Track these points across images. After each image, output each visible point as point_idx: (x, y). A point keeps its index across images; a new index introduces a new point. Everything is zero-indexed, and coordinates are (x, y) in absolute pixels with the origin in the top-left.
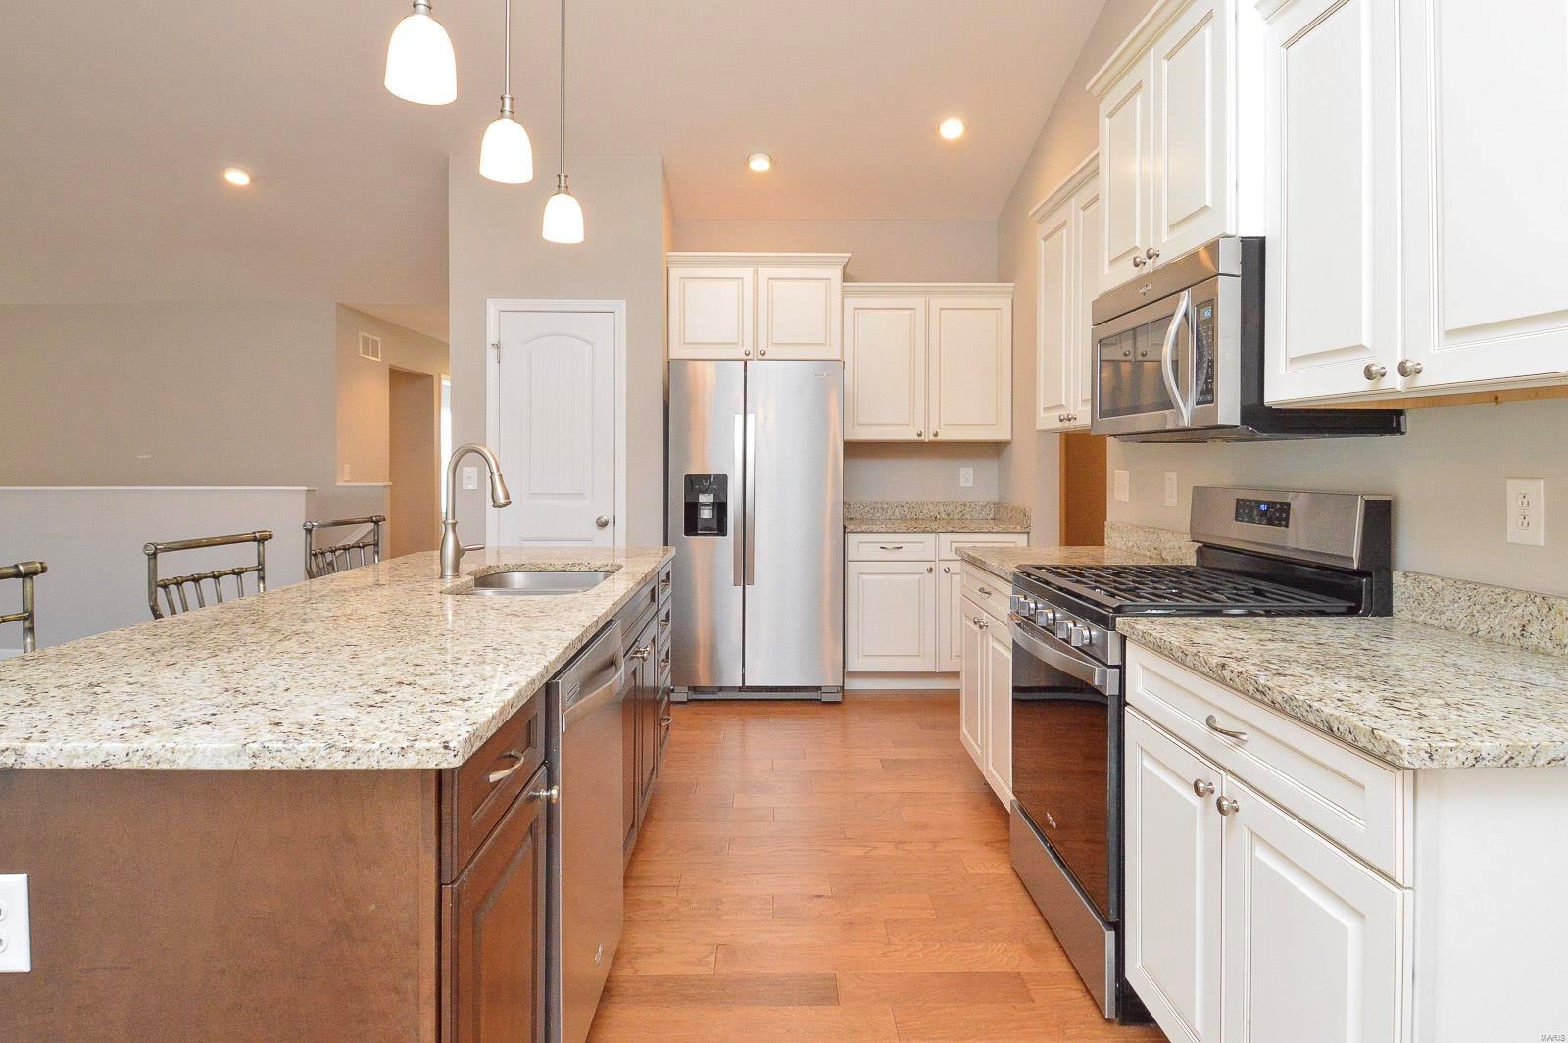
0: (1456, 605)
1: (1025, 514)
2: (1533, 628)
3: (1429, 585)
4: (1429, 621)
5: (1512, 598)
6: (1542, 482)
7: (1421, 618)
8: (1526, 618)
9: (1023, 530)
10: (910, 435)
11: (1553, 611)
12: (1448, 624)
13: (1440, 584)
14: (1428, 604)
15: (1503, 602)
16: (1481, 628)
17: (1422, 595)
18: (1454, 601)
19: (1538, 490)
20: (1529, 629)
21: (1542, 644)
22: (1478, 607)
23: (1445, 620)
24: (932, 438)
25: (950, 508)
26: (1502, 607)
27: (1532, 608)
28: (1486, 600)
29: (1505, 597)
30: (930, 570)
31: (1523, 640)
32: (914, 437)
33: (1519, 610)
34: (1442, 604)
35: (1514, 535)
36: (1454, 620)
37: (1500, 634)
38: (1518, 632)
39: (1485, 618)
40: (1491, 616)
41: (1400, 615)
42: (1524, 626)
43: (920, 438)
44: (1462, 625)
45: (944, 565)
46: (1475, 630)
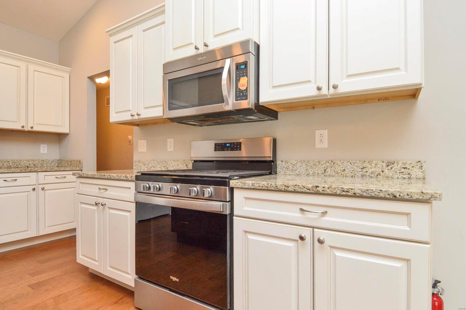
0: (301, 167)
1: (80, 162)
2: (329, 170)
3: (291, 163)
4: (291, 173)
5: (321, 163)
6: (327, 130)
7: (288, 173)
8: (326, 167)
9: (79, 169)
10: (18, 127)
11: (335, 164)
12: (298, 173)
13: (295, 162)
14: (291, 168)
15: (318, 164)
16: (310, 173)
17: (288, 166)
18: (300, 166)
19: (325, 132)
20: (327, 170)
21: (331, 174)
22: (309, 167)
23: (297, 172)
24: (30, 129)
25: (36, 162)
26: (318, 166)
27: (328, 164)
28: (312, 164)
29: (319, 162)
30: (34, 189)
31: (325, 174)
32: (20, 128)
33: (324, 166)
34: (296, 168)
35: (318, 145)
36: (300, 172)
37: (317, 173)
38: (323, 172)
39: (312, 170)
40: (314, 168)
41: (280, 173)
42: (325, 170)
43: (23, 129)
44: (303, 173)
45: (42, 186)
46: (308, 173)
